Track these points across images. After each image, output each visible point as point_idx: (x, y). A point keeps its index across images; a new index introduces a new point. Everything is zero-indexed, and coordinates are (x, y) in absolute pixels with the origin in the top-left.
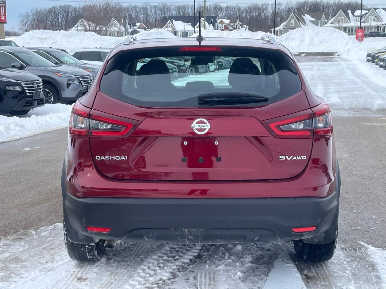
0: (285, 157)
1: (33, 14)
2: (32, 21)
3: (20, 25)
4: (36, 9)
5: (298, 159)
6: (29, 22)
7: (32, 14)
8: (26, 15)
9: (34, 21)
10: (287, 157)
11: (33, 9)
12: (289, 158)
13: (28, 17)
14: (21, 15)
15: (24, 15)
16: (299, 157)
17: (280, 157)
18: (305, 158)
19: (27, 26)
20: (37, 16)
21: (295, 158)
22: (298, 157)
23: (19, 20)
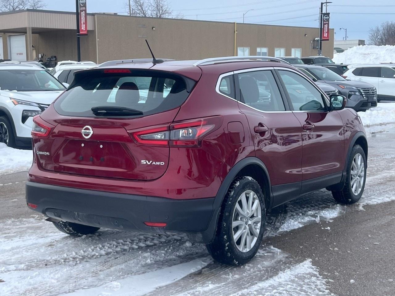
0: (146, 162)
1: (384, 29)
2: (382, 35)
3: (369, 40)
4: (387, 23)
5: (157, 164)
6: (379, 37)
7: (382, 28)
8: (376, 29)
9: (385, 35)
10: (147, 161)
11: (384, 24)
12: (149, 163)
13: (378, 32)
14: (371, 30)
15: (374, 29)
16: (158, 162)
17: (142, 161)
18: (163, 164)
19: (377, 41)
20: (387, 31)
21: (154, 163)
22: (156, 162)
23: (369, 35)
